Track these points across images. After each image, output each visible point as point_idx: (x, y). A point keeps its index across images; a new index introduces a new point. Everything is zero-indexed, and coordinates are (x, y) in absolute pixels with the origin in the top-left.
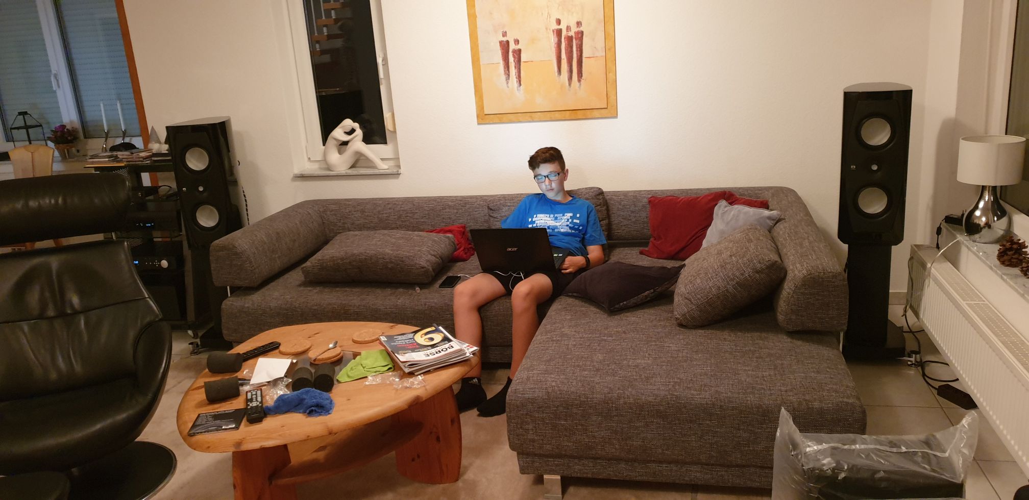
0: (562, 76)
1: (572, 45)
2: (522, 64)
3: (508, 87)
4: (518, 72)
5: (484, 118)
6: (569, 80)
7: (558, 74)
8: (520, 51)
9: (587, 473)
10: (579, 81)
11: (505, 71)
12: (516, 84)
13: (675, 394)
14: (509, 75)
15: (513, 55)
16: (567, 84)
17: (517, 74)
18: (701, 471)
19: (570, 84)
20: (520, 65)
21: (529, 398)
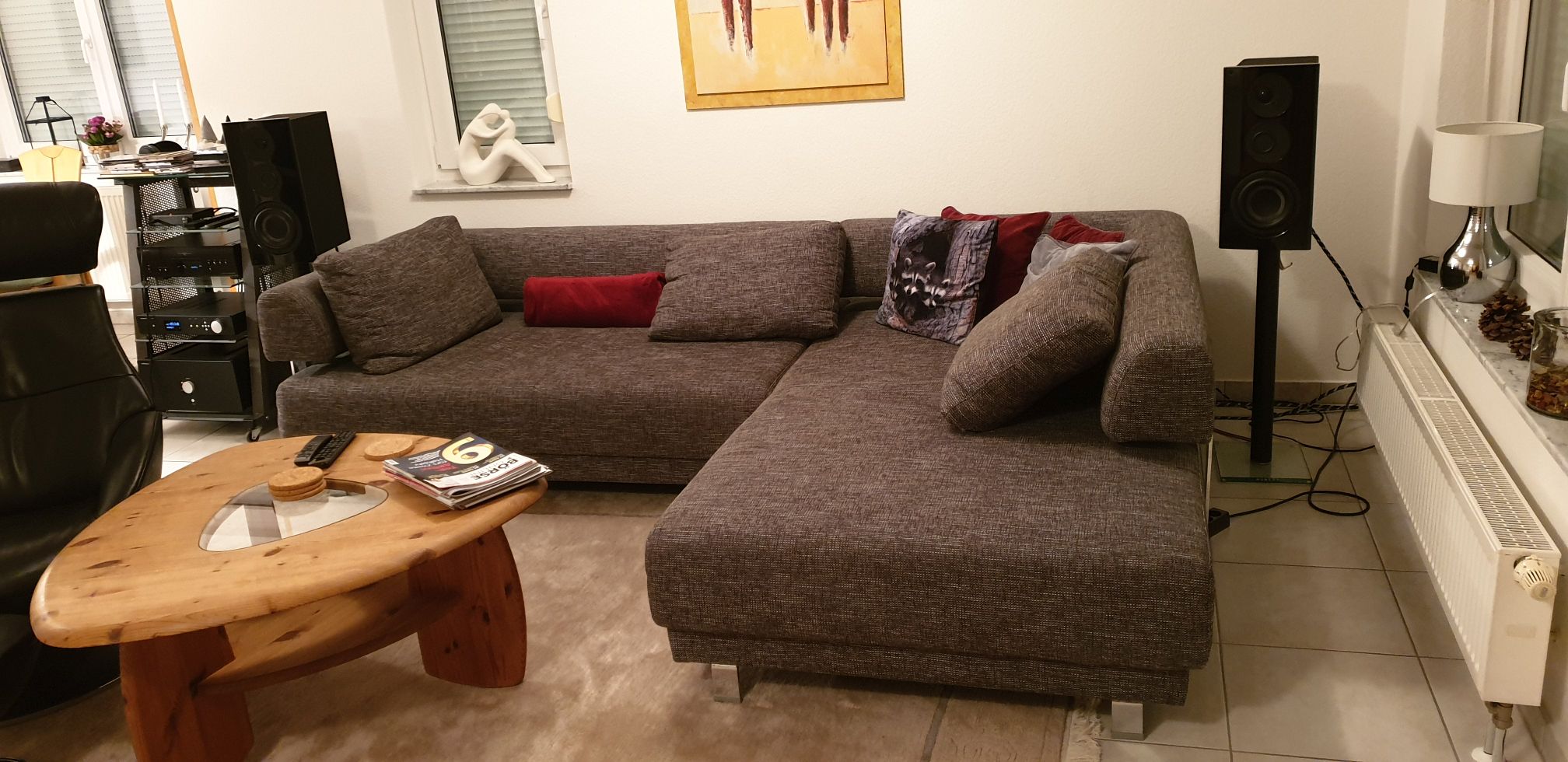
0: (816, 30)
2: (753, 12)
3: (732, 50)
4: (747, 26)
5: (698, 101)
6: (826, 38)
7: (810, 29)
9: (775, 663)
10: (843, 40)
11: (727, 24)
12: (745, 46)
14: (733, 32)
16: (825, 45)
17: (746, 30)
18: (951, 665)
19: (828, 46)
20: (750, 14)
21: (678, 544)
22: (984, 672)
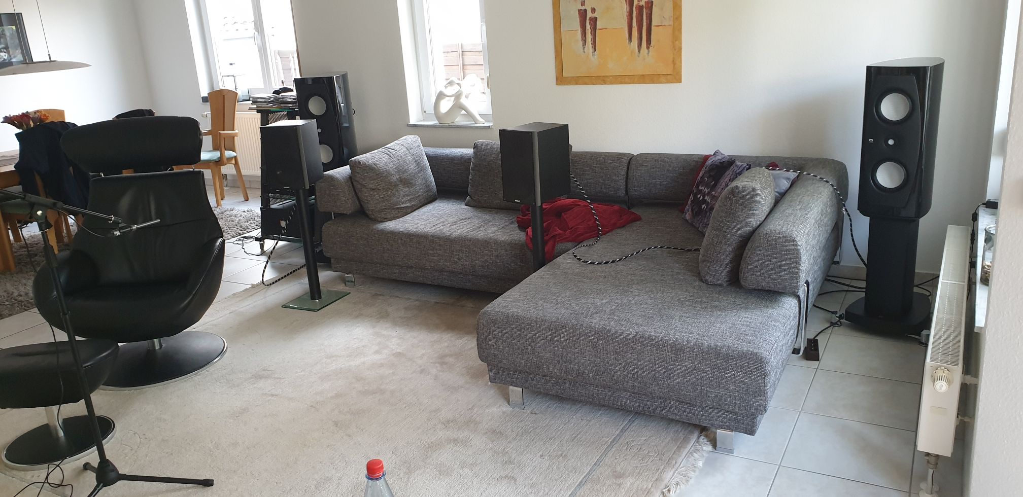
0: (632, 41)
1: (643, 14)
2: (598, 31)
3: (584, 52)
4: (594, 38)
6: (638, 46)
7: (629, 41)
8: (596, 18)
10: (648, 48)
11: (582, 37)
12: (591, 50)
14: (586, 42)
15: (590, 22)
16: (637, 51)
17: (592, 40)
19: (639, 51)
20: (596, 32)
22: (647, 405)
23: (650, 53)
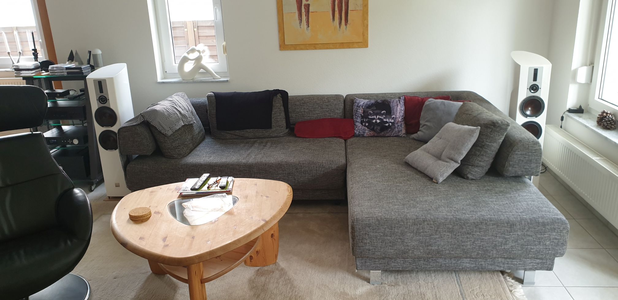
0: (335, 21)
3: (301, 28)
4: (307, 19)
5: (284, 46)
6: (339, 24)
7: (333, 20)
8: (309, 5)
9: (399, 268)
10: (346, 25)
11: (299, 17)
12: (306, 26)
13: (458, 217)
14: (301, 20)
15: (304, 8)
16: (338, 27)
17: (307, 20)
18: (469, 263)
19: (340, 27)
20: (309, 14)
21: (366, 224)
22: (481, 264)
23: (348, 28)
